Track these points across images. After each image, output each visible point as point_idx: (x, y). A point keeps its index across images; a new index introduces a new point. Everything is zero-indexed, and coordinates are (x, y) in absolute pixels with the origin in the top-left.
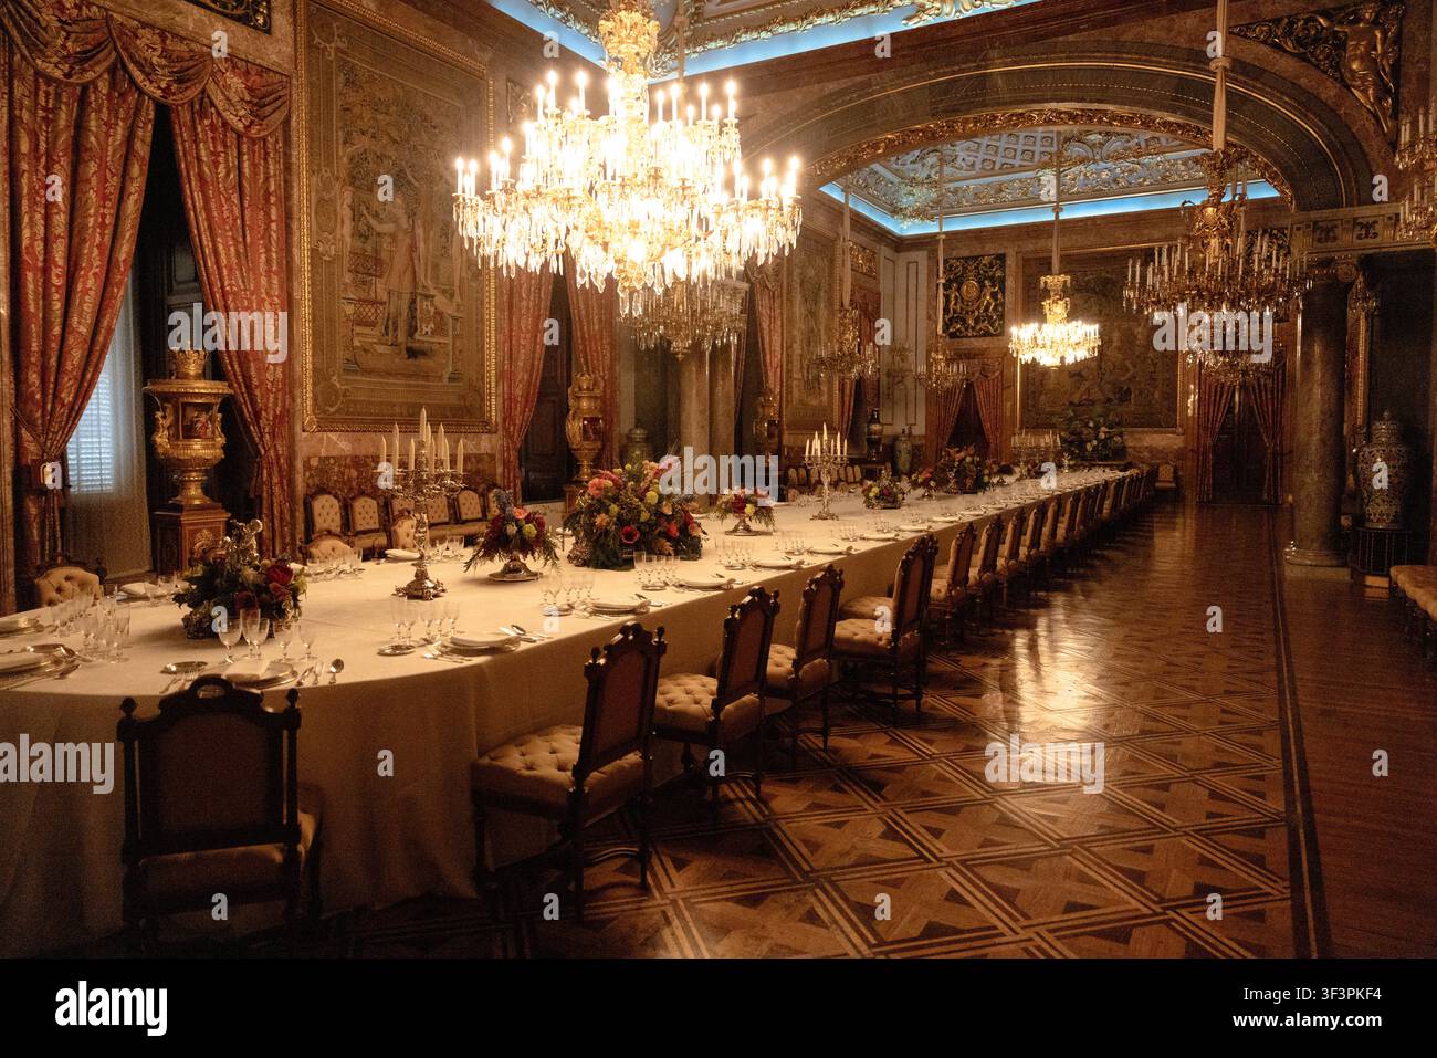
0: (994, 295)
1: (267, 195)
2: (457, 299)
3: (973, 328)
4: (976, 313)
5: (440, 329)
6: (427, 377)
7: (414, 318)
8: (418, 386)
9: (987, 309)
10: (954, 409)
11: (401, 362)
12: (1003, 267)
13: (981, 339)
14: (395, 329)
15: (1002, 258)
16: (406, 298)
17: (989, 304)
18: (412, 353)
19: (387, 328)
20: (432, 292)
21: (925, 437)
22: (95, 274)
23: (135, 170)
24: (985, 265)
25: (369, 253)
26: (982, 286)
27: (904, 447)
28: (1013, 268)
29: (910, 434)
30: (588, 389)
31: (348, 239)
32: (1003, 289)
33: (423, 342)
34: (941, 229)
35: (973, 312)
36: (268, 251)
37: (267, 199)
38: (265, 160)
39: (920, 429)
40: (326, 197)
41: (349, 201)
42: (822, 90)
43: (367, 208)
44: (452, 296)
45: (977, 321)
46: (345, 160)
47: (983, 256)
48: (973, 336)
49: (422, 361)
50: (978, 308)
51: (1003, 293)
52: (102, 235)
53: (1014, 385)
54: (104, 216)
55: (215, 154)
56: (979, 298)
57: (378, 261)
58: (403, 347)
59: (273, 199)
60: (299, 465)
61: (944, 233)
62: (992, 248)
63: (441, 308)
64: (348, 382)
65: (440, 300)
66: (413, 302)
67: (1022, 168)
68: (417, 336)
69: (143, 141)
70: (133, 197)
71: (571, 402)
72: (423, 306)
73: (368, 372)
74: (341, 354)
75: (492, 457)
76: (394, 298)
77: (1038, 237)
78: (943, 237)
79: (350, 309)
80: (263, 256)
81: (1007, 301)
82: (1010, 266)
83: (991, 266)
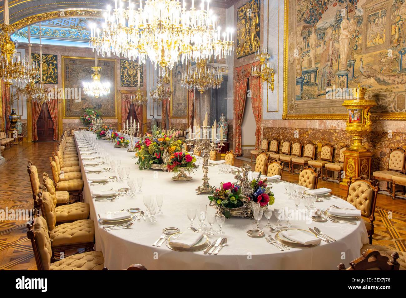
0: (53, 69)
3: (46, 80)
4: (47, 75)
9: (51, 74)
10: (39, 110)
12: (56, 59)
13: (49, 84)
15: (56, 56)
17: (51, 72)
21: (27, 120)
24: (49, 58)
26: (49, 66)
45: (47, 78)
47: (49, 55)
48: (45, 83)
50: (47, 73)
51: (57, 69)
53: (62, 101)
56: (48, 70)
61: (42, 45)
62: (52, 53)
67: (64, 26)
77: (70, 51)
81: (58, 72)
82: (59, 60)
83: (52, 59)
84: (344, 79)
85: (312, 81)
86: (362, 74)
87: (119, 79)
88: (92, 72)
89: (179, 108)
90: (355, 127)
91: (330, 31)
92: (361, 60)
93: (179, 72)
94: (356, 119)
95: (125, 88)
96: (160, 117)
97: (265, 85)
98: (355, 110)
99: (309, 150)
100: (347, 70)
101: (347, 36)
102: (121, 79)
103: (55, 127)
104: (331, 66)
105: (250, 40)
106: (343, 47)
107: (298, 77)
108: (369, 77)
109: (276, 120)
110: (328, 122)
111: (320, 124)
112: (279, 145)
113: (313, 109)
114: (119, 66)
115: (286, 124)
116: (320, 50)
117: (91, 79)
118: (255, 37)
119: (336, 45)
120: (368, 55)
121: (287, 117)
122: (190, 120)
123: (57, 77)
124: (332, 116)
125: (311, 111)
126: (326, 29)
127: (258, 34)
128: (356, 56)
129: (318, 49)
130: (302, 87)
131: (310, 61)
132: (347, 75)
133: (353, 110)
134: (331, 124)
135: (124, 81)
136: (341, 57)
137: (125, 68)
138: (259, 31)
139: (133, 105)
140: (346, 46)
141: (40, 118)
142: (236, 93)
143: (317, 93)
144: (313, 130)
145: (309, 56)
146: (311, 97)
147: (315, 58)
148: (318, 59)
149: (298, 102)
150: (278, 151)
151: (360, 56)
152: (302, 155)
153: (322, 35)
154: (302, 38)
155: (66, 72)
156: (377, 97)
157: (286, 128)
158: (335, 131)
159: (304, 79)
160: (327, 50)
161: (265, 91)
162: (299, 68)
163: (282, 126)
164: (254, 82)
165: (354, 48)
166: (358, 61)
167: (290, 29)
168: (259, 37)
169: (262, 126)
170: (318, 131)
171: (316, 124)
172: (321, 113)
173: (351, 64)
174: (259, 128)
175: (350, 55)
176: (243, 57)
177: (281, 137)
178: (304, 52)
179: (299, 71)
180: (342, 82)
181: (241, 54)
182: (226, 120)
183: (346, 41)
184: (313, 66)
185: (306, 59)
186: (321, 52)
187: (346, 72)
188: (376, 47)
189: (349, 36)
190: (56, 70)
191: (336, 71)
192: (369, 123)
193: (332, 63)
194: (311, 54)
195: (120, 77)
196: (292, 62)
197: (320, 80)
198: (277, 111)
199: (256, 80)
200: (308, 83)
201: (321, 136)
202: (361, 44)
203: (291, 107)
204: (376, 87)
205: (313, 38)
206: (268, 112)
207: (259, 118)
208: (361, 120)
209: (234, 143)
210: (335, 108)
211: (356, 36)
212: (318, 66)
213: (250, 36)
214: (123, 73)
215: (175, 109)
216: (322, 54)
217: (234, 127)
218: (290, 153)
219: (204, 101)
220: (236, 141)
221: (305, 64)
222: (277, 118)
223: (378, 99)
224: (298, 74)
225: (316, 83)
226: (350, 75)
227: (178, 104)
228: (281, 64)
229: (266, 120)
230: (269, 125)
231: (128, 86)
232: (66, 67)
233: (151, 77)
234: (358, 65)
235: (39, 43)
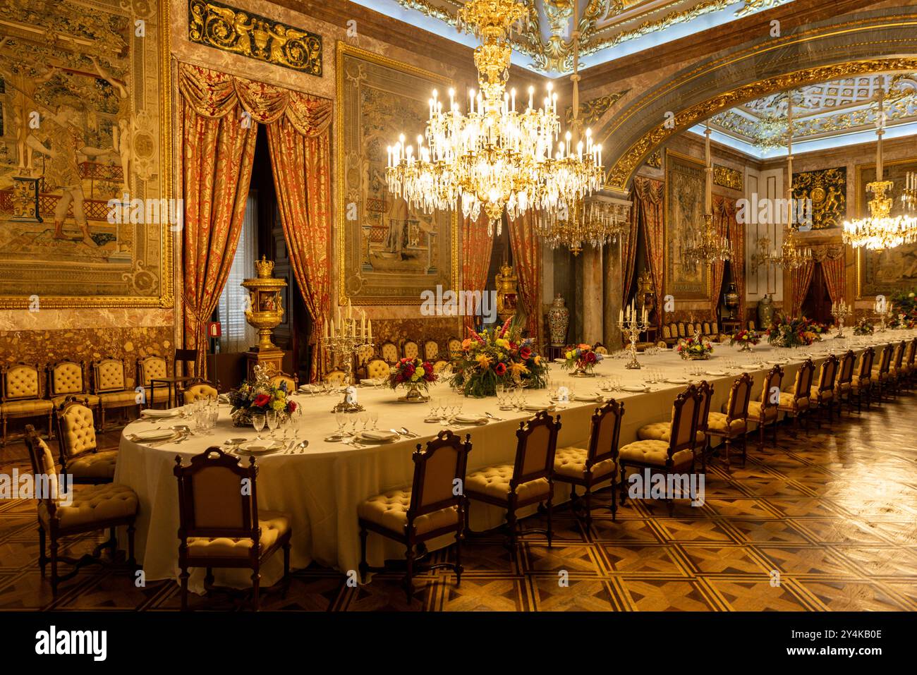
0: (837, 198)
1: (319, 169)
2: (434, 222)
3: (820, 223)
4: (823, 211)
5: (422, 242)
6: (414, 271)
7: (406, 235)
8: (408, 277)
9: (831, 208)
10: (806, 282)
11: (398, 263)
12: (844, 176)
13: (827, 230)
14: (395, 243)
15: (843, 170)
16: (402, 224)
17: (833, 204)
18: (405, 257)
19: (389, 242)
20: (418, 219)
21: (783, 302)
22: (225, 221)
23: (247, 161)
24: (829, 176)
25: (379, 198)
26: (827, 191)
28: (853, 175)
29: (771, 301)
30: (508, 276)
31: (366, 191)
33: (412, 250)
34: (790, 152)
35: (820, 211)
36: (319, 201)
37: (319, 172)
38: (318, 149)
39: (778, 297)
40: (354, 168)
41: (367, 168)
42: (677, 68)
43: (378, 172)
44: (430, 221)
45: (824, 217)
46: (365, 145)
47: (828, 170)
48: (820, 228)
49: (411, 262)
50: (824, 208)
51: (845, 196)
52: (229, 199)
53: (855, 263)
54: (230, 189)
55: (290, 149)
56: (825, 200)
57: (384, 202)
58: (400, 254)
59: (322, 171)
61: (792, 155)
62: (835, 164)
63: (424, 229)
64: (365, 276)
65: (423, 224)
66: (406, 226)
67: (859, 103)
68: (408, 247)
69: (251, 145)
70: (245, 177)
72: (411, 227)
73: (378, 269)
74: (362, 259)
75: (456, 319)
76: (394, 224)
78: (792, 158)
79: (367, 232)
80: (316, 205)
81: (848, 201)
82: (850, 175)
83: (834, 176)
190: (842, 198)
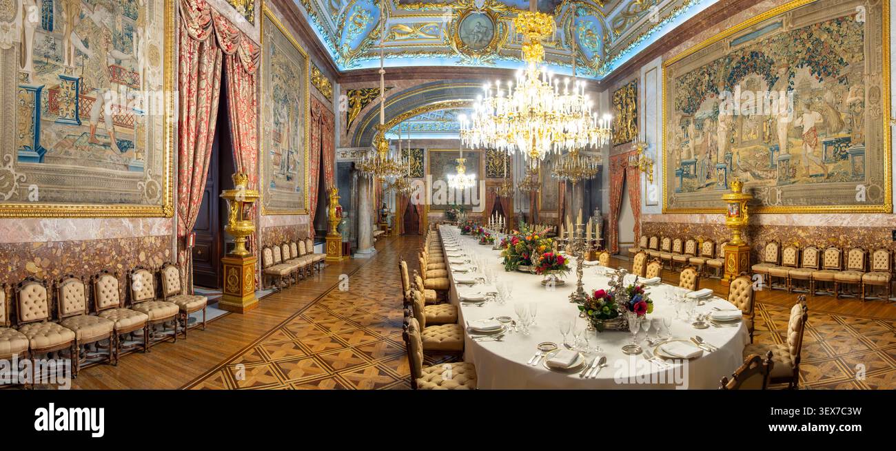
0: (420, 163)
1: (253, 101)
3: (413, 175)
5: (295, 168)
6: (291, 189)
7: (288, 162)
8: (289, 193)
9: (417, 168)
11: (285, 182)
12: (423, 153)
13: (415, 178)
14: (284, 167)
15: (422, 150)
16: (287, 153)
17: (418, 166)
19: (282, 166)
20: (293, 151)
21: (395, 213)
22: (205, 137)
24: (417, 152)
26: (416, 159)
27: (389, 217)
28: (427, 154)
30: (336, 195)
32: (423, 161)
35: (413, 169)
37: (253, 104)
38: (252, 84)
40: (267, 105)
45: (414, 172)
46: (272, 88)
47: (416, 149)
49: (290, 182)
50: (414, 167)
52: (207, 117)
54: (208, 108)
55: (239, 80)
56: (415, 164)
58: (286, 175)
60: (260, 231)
62: (418, 147)
64: (272, 191)
65: (295, 153)
66: (288, 155)
69: (219, 71)
70: (217, 99)
71: (331, 200)
72: (291, 156)
73: (277, 187)
74: (270, 179)
75: (307, 225)
76: (284, 153)
77: (436, 144)
79: (272, 157)
80: (251, 130)
81: (424, 165)
82: (425, 153)
83: (419, 153)
84: (722, 172)
85: (692, 172)
86: (739, 167)
87: (484, 170)
88: (457, 164)
89: (549, 201)
90: (734, 221)
91: (708, 123)
92: (738, 153)
93: (549, 161)
94: (735, 213)
95: (491, 180)
96: (528, 211)
97: (643, 176)
98: (734, 204)
99: (690, 247)
100: (725, 162)
101: (724, 129)
102: (487, 170)
103: (420, 221)
104: (710, 158)
105: (627, 127)
106: (721, 140)
107: (678, 168)
108: (746, 171)
109: (656, 214)
110: (708, 216)
111: (701, 219)
112: (659, 242)
113: (693, 203)
114: (484, 156)
115: (666, 219)
116: (699, 141)
117: (456, 172)
118: (631, 124)
119: (714, 136)
120: (743, 149)
121: (667, 211)
122: (561, 214)
123: (423, 171)
124: (712, 210)
125: (691, 205)
126: (704, 120)
127: (635, 120)
128: (733, 149)
129: (697, 140)
130: (682, 179)
131: (689, 152)
132: (725, 168)
133: (732, 204)
134: (712, 218)
135: (489, 172)
136: (720, 149)
137: (490, 158)
138: (636, 118)
139: (499, 198)
140: (723, 138)
141: (407, 211)
142: (612, 184)
143: (697, 186)
144: (694, 224)
145: (688, 146)
146: (691, 190)
147: (695, 149)
148: (697, 150)
149: (677, 195)
150: (659, 248)
151: (737, 150)
152: (683, 252)
153: (700, 125)
154: (681, 127)
155: (431, 165)
156: (753, 191)
157: (666, 223)
158: (715, 225)
159: (683, 171)
160: (706, 141)
161: (643, 182)
162: (678, 158)
163: (663, 221)
164: (631, 173)
165: (731, 142)
166: (735, 154)
167: (668, 117)
168: (637, 125)
169: (640, 221)
170: (699, 225)
171: (697, 219)
172: (702, 207)
173: (729, 157)
174: (637, 222)
175: (727, 148)
176: (619, 145)
177: (661, 233)
178: (683, 142)
179: (678, 163)
180: (721, 175)
181: (617, 141)
182: (601, 214)
183: (724, 134)
184: (693, 157)
185: (685, 149)
186: (700, 143)
187: (724, 165)
188: (751, 142)
189: (726, 129)
190: (422, 164)
191: (715, 164)
192: (746, 217)
193: (710, 155)
194: (691, 144)
195: (485, 167)
196: (671, 152)
197: (700, 173)
198: (657, 205)
199: (634, 171)
200: (687, 175)
201: (702, 231)
202: (737, 138)
203: (671, 201)
204: (752, 181)
205: (691, 128)
206: (647, 205)
207: (637, 213)
208: (739, 214)
209: (610, 240)
210: (715, 202)
211: (733, 130)
212: (698, 157)
213: (627, 122)
214: (489, 163)
215: (544, 202)
216: (701, 145)
217: (610, 222)
218: (671, 250)
219: (577, 194)
220: (612, 237)
221: (684, 155)
222: (657, 212)
223: (754, 193)
224: (677, 165)
225: (696, 176)
226: (728, 168)
227: (548, 196)
228: (660, 154)
229: (645, 215)
230: (648, 220)
231: (494, 177)
232: (432, 160)
233: (518, 167)
234: (735, 159)
235: (407, 138)
